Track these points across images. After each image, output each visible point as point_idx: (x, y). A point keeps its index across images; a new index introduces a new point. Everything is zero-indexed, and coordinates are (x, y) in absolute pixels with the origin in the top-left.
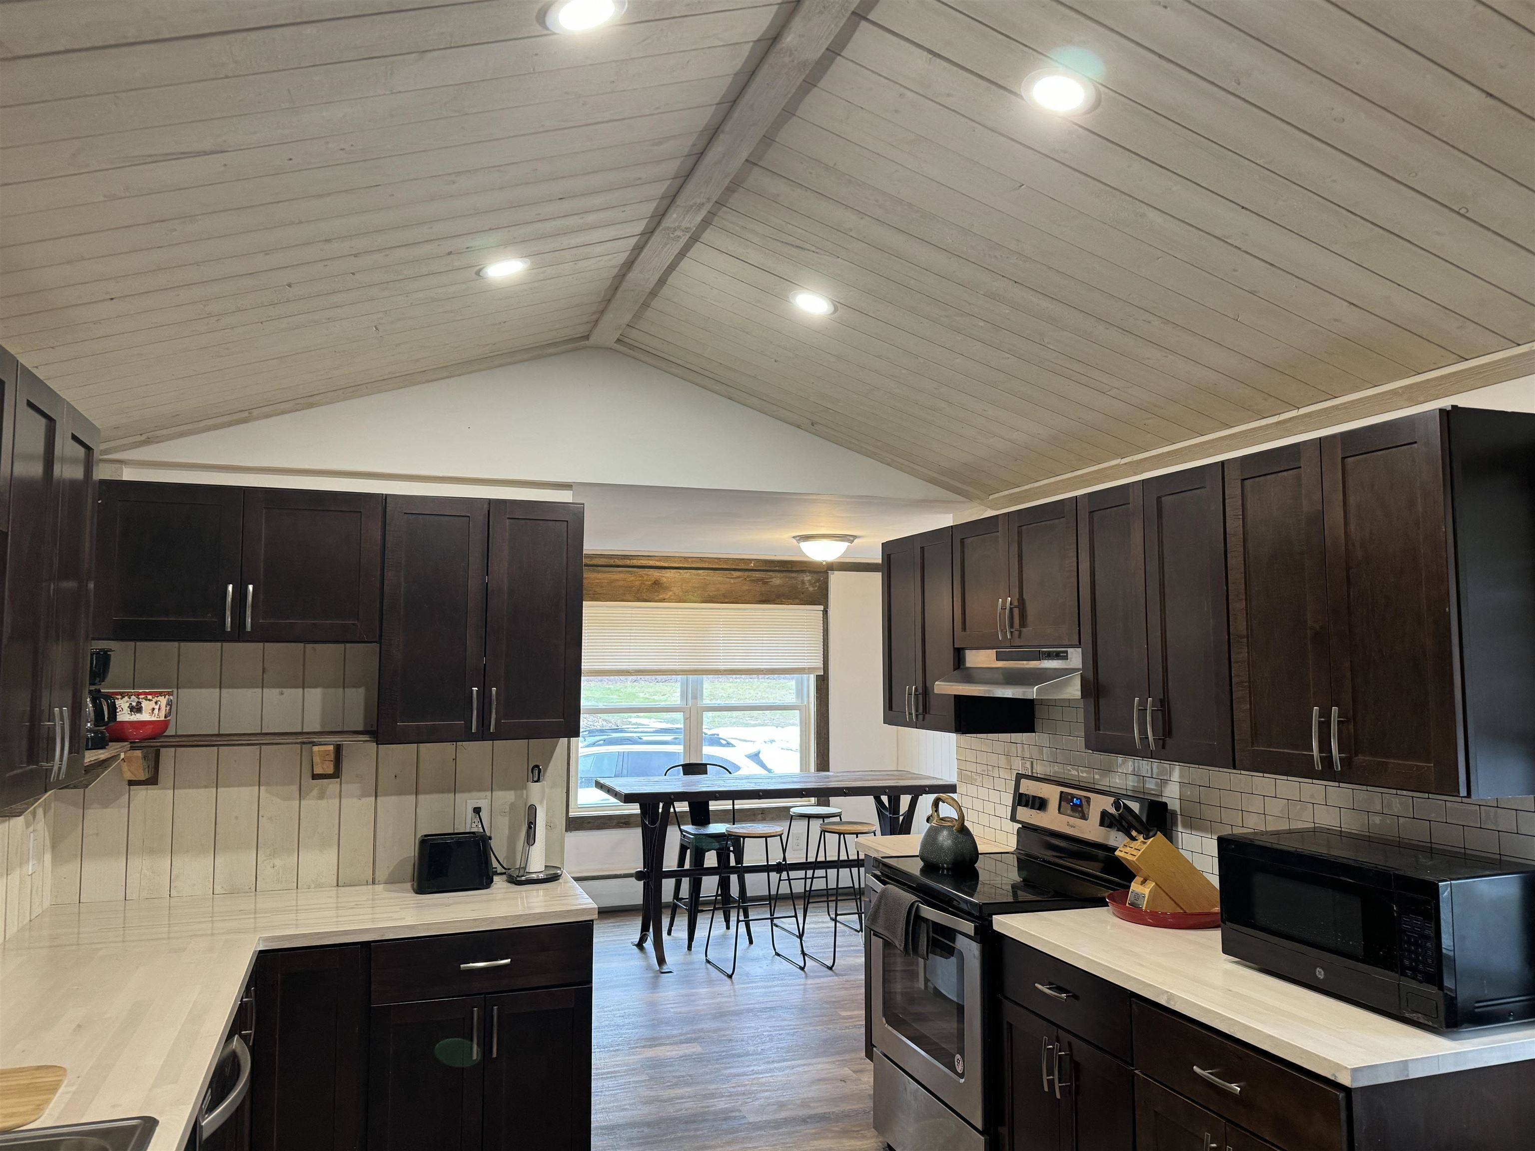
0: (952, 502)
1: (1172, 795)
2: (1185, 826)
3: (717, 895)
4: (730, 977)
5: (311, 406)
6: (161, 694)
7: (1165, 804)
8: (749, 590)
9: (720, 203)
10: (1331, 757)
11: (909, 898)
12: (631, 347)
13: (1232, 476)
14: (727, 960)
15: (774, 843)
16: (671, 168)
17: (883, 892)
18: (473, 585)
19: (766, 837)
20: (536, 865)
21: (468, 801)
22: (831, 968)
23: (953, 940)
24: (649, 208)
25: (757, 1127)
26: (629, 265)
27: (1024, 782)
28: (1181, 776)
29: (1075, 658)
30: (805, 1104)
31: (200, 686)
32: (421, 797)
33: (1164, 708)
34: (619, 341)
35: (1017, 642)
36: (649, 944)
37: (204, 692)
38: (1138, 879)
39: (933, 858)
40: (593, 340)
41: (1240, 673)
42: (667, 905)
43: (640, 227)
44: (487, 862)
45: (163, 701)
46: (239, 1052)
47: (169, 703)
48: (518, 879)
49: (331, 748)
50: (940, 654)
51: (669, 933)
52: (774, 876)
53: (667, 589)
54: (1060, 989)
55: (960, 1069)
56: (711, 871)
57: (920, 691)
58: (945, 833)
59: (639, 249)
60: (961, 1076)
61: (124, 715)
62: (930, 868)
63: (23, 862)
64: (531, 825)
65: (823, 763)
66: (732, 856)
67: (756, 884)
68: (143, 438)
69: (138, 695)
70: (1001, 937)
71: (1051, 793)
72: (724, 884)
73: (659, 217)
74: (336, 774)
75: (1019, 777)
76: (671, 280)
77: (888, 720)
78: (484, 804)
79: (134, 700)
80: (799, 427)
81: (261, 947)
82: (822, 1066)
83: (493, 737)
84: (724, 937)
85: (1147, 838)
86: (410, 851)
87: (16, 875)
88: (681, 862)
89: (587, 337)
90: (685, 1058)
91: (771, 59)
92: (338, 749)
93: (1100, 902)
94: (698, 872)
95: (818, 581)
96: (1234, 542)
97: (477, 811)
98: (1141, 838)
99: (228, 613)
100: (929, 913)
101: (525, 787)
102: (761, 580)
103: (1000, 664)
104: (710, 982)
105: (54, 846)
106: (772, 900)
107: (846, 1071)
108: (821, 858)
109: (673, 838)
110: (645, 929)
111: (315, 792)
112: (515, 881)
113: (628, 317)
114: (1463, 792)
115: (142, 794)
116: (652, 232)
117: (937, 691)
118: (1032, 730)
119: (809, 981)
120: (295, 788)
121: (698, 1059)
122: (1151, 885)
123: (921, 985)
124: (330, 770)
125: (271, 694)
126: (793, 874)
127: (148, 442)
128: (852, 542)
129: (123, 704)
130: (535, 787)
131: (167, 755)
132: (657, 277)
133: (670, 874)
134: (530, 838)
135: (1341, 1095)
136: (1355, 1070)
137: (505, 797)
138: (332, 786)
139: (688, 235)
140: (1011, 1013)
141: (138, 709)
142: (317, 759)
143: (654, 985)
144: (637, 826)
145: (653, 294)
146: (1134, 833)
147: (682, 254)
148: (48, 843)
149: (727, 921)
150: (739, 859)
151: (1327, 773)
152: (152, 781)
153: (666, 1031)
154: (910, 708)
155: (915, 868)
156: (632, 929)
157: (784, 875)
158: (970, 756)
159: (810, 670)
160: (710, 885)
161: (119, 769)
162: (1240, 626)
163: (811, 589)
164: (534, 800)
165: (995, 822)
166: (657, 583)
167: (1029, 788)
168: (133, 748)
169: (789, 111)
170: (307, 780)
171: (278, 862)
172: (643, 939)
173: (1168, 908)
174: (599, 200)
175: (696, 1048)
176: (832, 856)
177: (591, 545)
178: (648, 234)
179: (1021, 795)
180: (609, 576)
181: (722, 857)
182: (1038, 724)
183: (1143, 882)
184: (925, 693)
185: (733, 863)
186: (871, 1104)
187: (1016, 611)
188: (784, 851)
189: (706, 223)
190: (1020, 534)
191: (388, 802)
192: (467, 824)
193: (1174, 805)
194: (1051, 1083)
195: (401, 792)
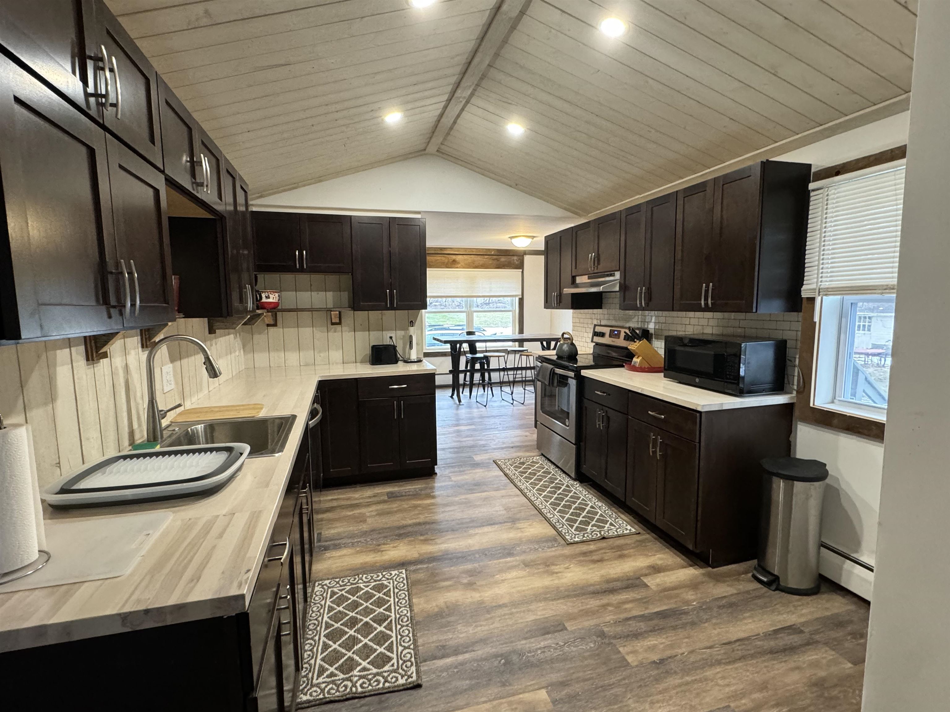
0: (573, 218)
1: (651, 327)
2: (655, 338)
3: (480, 380)
4: (485, 406)
5: (320, 181)
6: (276, 292)
7: (649, 331)
8: (492, 264)
9: (478, 85)
10: (708, 303)
11: (551, 366)
12: (443, 153)
13: (680, 197)
14: (484, 401)
15: (502, 359)
16: (458, 69)
17: (541, 366)
18: (385, 251)
19: (499, 357)
20: (414, 356)
21: (388, 334)
22: (523, 404)
23: (567, 380)
24: (449, 88)
25: (495, 449)
26: (441, 115)
27: (597, 327)
28: (655, 320)
29: (618, 275)
30: (512, 443)
31: (289, 291)
32: (370, 332)
33: (649, 290)
34: (438, 151)
35: (596, 271)
36: (455, 396)
37: (290, 293)
38: (636, 357)
39: (561, 354)
40: (427, 152)
41: (678, 274)
42: (461, 385)
43: (446, 97)
44: (396, 355)
45: (277, 295)
46: (317, 407)
47: (279, 296)
48: (407, 361)
49: (338, 312)
50: (567, 278)
51: (462, 393)
52: (502, 373)
53: (459, 263)
54: (604, 393)
55: (567, 424)
56: (477, 371)
57: (558, 294)
58: (566, 345)
59: (445, 107)
60: (568, 426)
61: (264, 300)
62: (559, 357)
63: (235, 351)
64: (411, 343)
65: (521, 331)
66: (486, 365)
67: (495, 377)
68: (260, 194)
69: (268, 292)
70: (584, 377)
71: (607, 330)
72: (483, 376)
73: (453, 93)
74: (340, 323)
75: (595, 325)
76: (458, 121)
77: (546, 307)
78: (393, 335)
79: (267, 294)
80: (511, 186)
81: (320, 379)
82: (518, 432)
83: (395, 309)
84: (483, 395)
85: (640, 341)
86: (368, 351)
87: (233, 355)
88: (466, 367)
89: (425, 150)
90: (468, 430)
91: (498, 17)
92: (340, 312)
93: (622, 366)
94: (473, 371)
95: (519, 259)
96: (679, 223)
97: (391, 338)
98: (638, 341)
99: (297, 262)
100: (559, 371)
101: (408, 329)
102: (496, 259)
103: (589, 281)
104: (478, 408)
105: (243, 348)
106: (501, 384)
107: (527, 434)
108: (520, 366)
109: (463, 360)
110: (453, 391)
111: (333, 330)
112: (406, 362)
113: (441, 139)
114: (754, 310)
115: (272, 330)
116: (451, 100)
117: (564, 292)
118: (601, 308)
119: (515, 408)
120: (326, 328)
121: (474, 430)
122: (640, 358)
123: (557, 409)
124: (338, 321)
125: (314, 294)
126: (510, 373)
127: (261, 197)
128: (533, 239)
129: (263, 295)
130: (412, 329)
131: (279, 314)
132: (453, 120)
133: (462, 371)
134: (411, 347)
135: (698, 414)
136: (703, 406)
137: (401, 333)
138: (338, 327)
139: (465, 100)
140: (586, 403)
141: (268, 297)
142: (333, 317)
143: (457, 409)
144: (449, 356)
145: (451, 128)
146: (636, 340)
147: (463, 109)
148: (242, 347)
149: (484, 389)
150: (488, 366)
151: (707, 309)
152: (275, 325)
153: (461, 422)
154: (554, 302)
155: (555, 358)
156: (449, 392)
157: (506, 373)
158: (577, 320)
159: (516, 296)
160: (477, 376)
161: (263, 319)
162: (679, 256)
163: (517, 263)
164: (411, 333)
165: (586, 344)
166: (454, 261)
167: (598, 329)
168: (268, 312)
169: (505, 41)
170: (329, 325)
171: (322, 355)
172: (453, 394)
173: (647, 366)
174: (430, 85)
175: (473, 427)
176: (524, 366)
177: (430, 243)
178: (449, 100)
179: (595, 332)
180: (435, 258)
181: (482, 365)
182: (603, 307)
183: (638, 358)
184: (560, 295)
185: (486, 367)
186: (536, 443)
187: (596, 259)
188: (506, 363)
189: (472, 95)
190: (599, 227)
191: (359, 334)
192: (388, 342)
193: (652, 331)
194: (599, 425)
195: (363, 330)
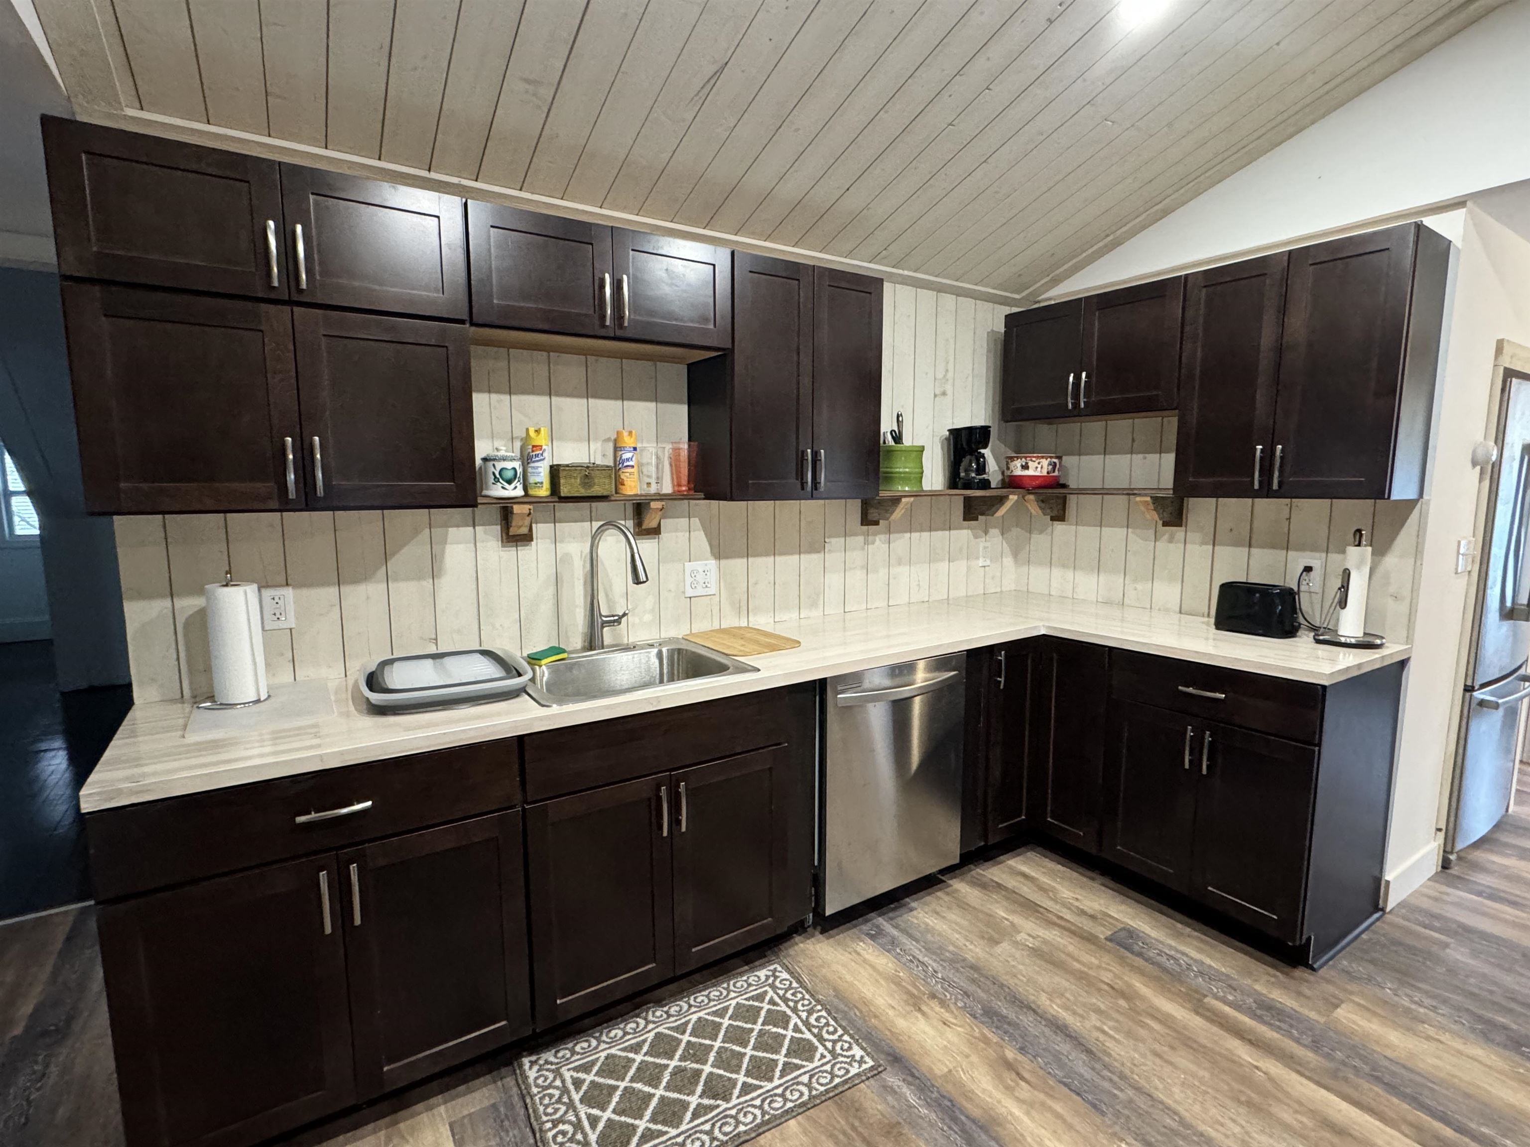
21: (1299, 560)
32: (1253, 550)
45: (1045, 462)
47: (1051, 464)
49: (1148, 499)
63: (971, 558)
69: (1026, 458)
74: (1181, 524)
79: (1023, 461)
81: (1043, 632)
87: (960, 564)
97: (1307, 570)
99: (1070, 397)
105: (1014, 555)
111: (1166, 537)
112: (1319, 639)
115: (1058, 527)
120: (1152, 532)
129: (1017, 464)
131: (1072, 499)
134: (1344, 601)
138: (1177, 531)
141: (1025, 467)
148: (1008, 552)
152: (1063, 518)
168: (1028, 493)
170: (1159, 525)
171: (1139, 586)
191: (1224, 552)
195: (1236, 544)
